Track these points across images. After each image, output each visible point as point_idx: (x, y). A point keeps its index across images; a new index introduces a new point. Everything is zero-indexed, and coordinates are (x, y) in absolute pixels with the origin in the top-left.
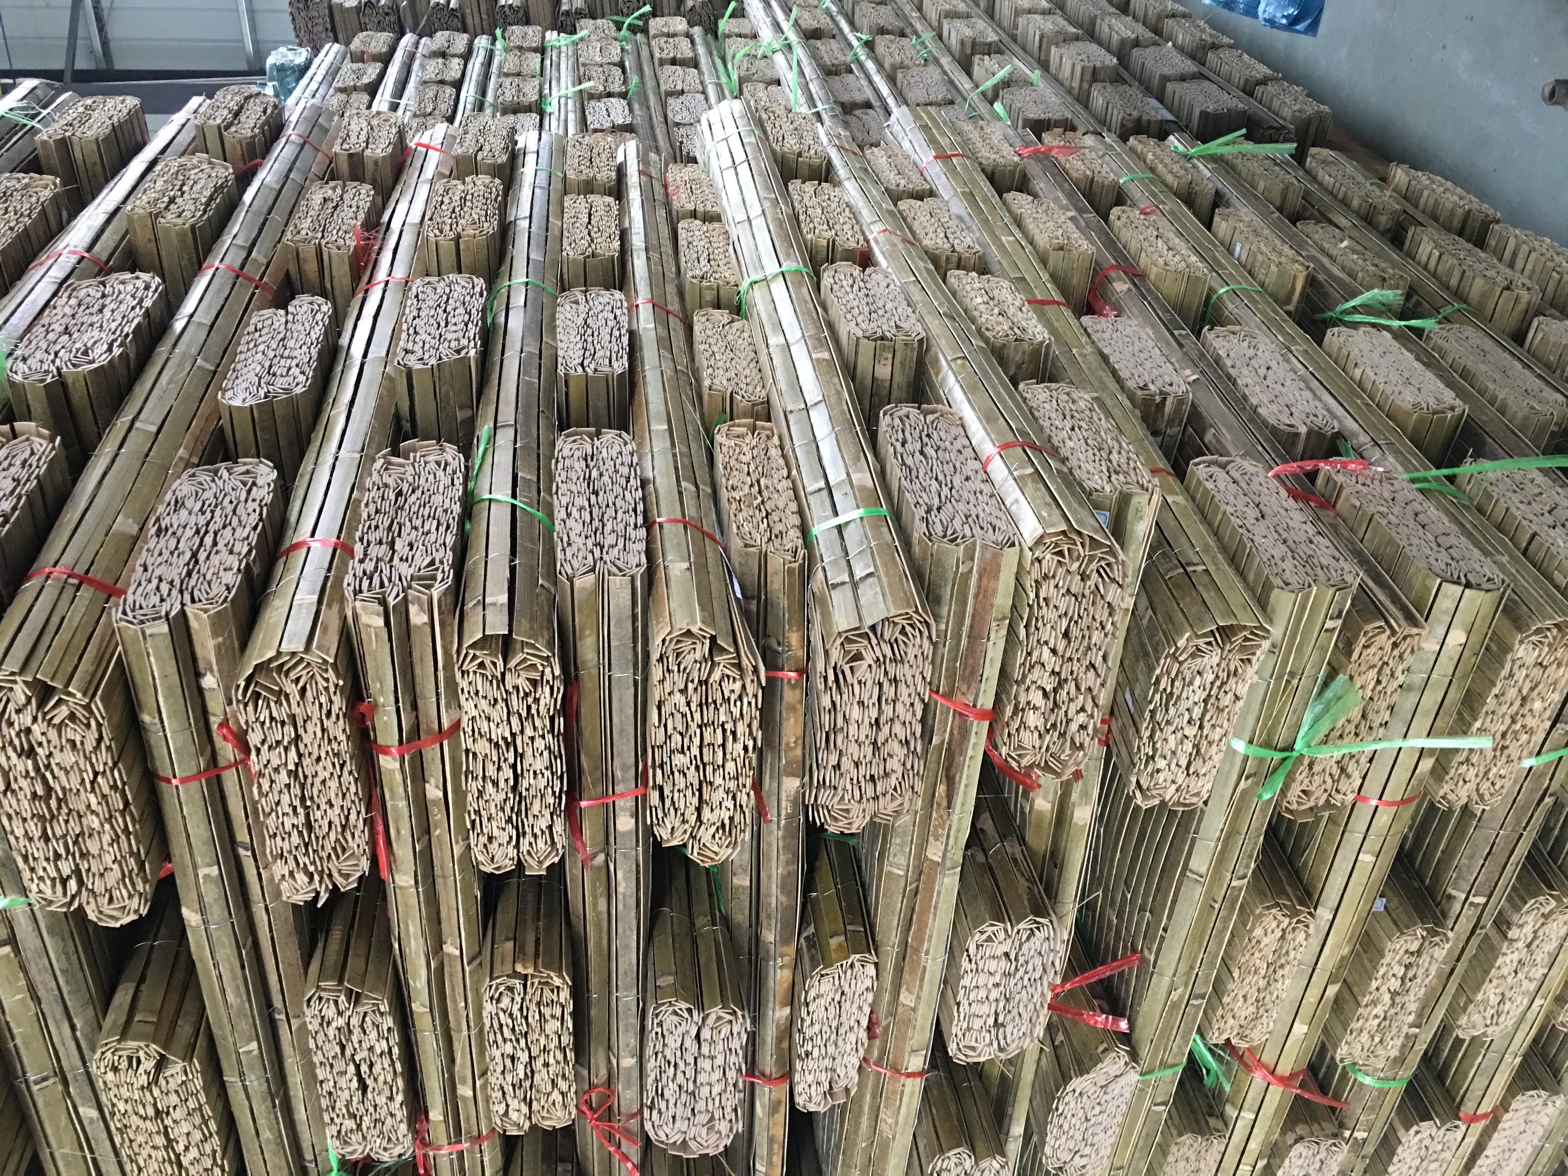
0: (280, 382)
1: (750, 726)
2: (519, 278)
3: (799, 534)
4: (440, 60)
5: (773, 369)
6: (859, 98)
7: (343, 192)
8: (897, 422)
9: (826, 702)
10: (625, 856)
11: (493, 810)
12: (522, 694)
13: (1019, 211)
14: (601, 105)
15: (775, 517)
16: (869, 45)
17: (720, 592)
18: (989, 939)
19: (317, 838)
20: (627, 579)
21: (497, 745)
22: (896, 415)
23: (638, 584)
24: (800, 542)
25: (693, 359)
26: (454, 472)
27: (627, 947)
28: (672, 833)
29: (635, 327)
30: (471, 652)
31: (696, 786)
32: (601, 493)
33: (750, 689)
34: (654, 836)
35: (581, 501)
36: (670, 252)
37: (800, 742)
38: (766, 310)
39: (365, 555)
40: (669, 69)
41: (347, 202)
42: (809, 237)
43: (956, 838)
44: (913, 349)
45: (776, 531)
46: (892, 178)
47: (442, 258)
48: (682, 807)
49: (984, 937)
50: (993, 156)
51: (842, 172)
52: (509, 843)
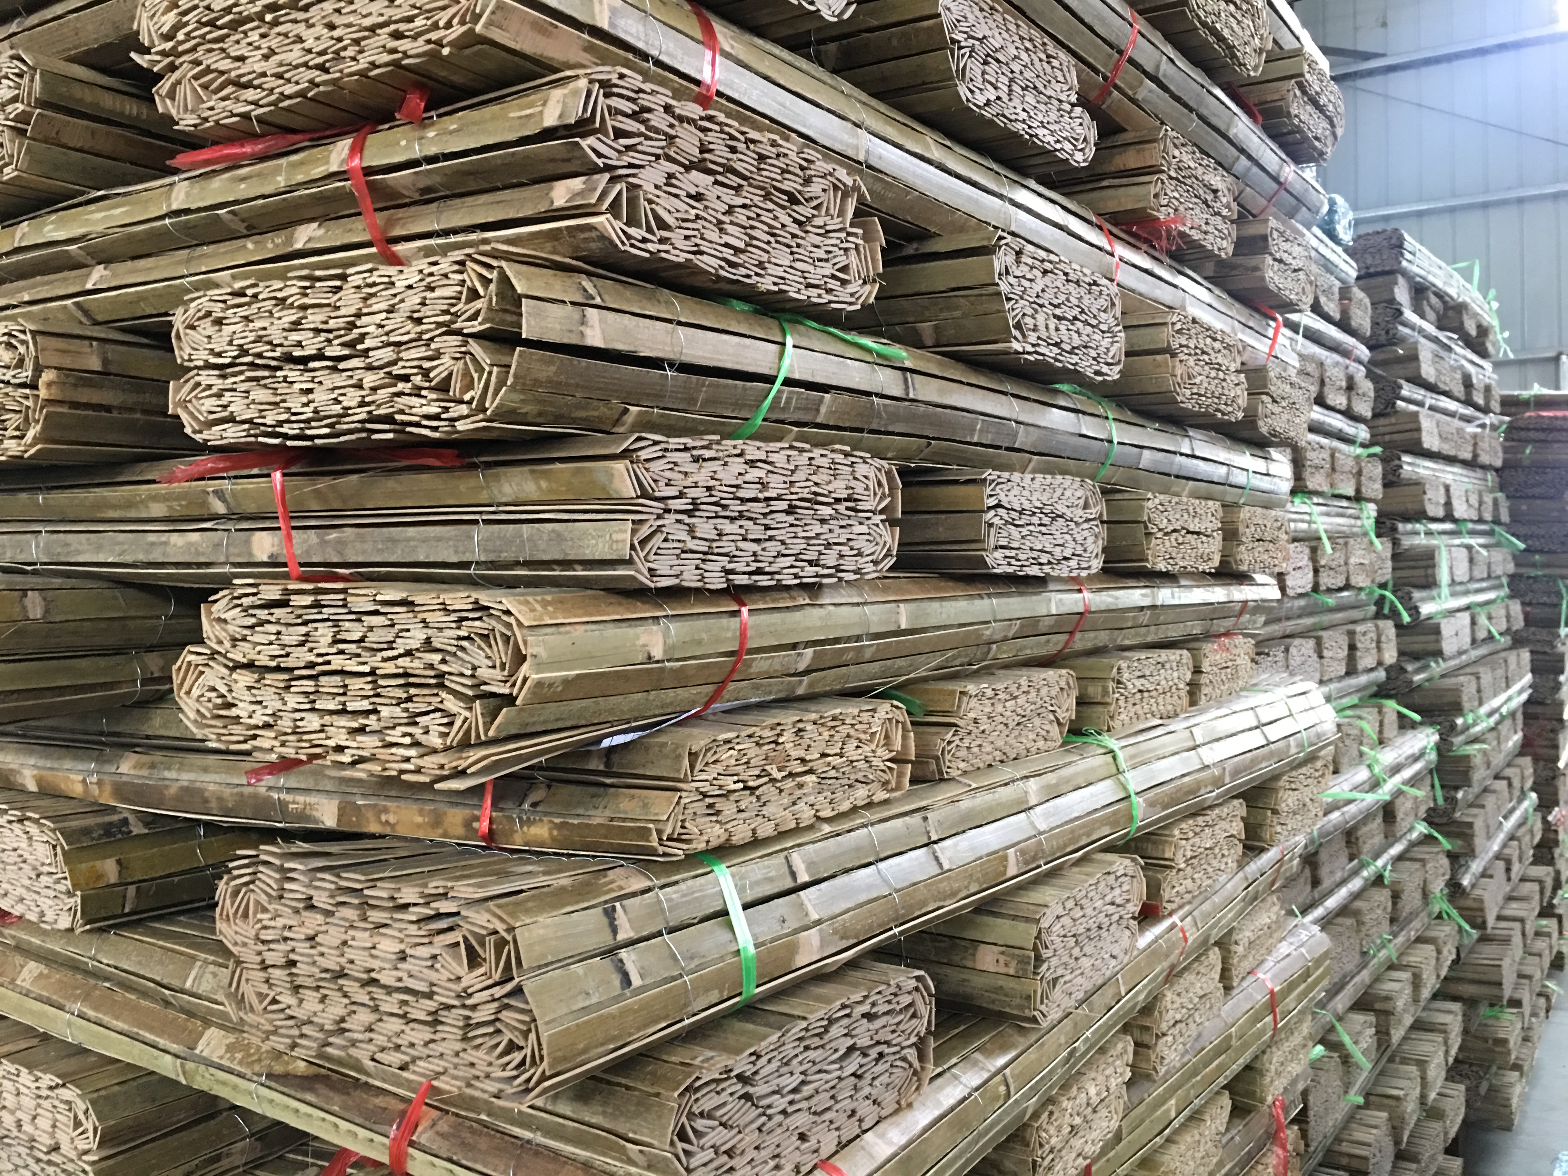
0: (974, 68)
1: (372, 758)
2: (1117, 433)
3: (714, 843)
4: (1344, 384)
5: (992, 787)
6: (1324, 872)
7: (1224, 217)
8: (905, 1000)
9: (409, 894)
10: (218, 545)
11: (258, 324)
12: (427, 365)
13: (1207, 1117)
14: (1304, 560)
15: (747, 801)
16: (1378, 881)
17: (611, 711)
18: (77, 1124)
19: (221, 39)
20: (626, 553)
21: (352, 326)
22: (917, 996)
23: (621, 572)
24: (700, 846)
25: (1007, 666)
26: (829, 291)
27: (99, 548)
28: (219, 620)
29: (1052, 586)
30: (493, 275)
31: (286, 663)
32: (790, 519)
33: (430, 762)
34: (216, 591)
35: (776, 487)
36: (1149, 639)
37: (388, 831)
38: (1076, 775)
39: (681, 119)
40: (1344, 642)
41: (1213, 220)
42: (1176, 832)
43: (224, 1083)
44: (1021, 1008)
45: (720, 804)
46: (1245, 935)
47: (1142, 331)
48: (257, 638)
49: (81, 1117)
50: (1273, 1068)
51: (1254, 866)
52: (212, 352)
